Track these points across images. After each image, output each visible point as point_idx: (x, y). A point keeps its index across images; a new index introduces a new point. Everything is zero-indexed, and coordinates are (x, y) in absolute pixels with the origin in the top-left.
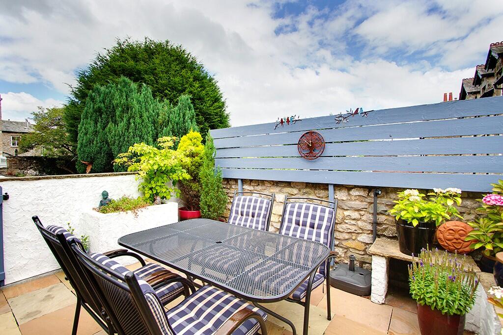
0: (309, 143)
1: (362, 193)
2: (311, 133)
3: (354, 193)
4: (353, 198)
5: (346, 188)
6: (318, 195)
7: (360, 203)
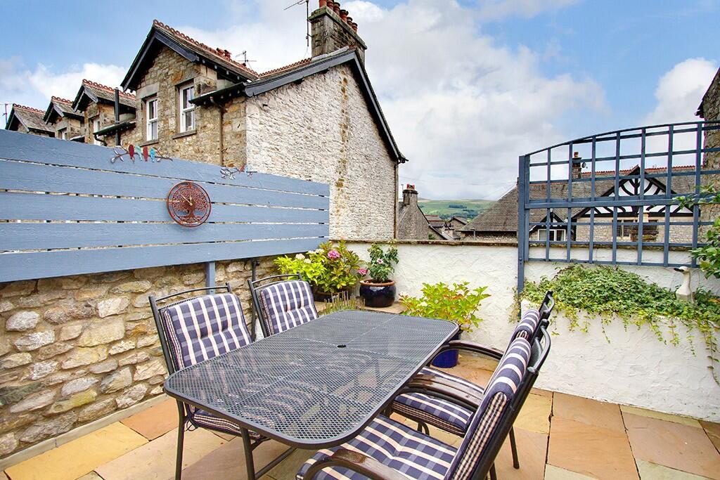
0: (189, 200)
1: (239, 268)
2: (188, 184)
3: (232, 269)
4: (230, 276)
5: (223, 264)
6: (187, 282)
7: (236, 280)
